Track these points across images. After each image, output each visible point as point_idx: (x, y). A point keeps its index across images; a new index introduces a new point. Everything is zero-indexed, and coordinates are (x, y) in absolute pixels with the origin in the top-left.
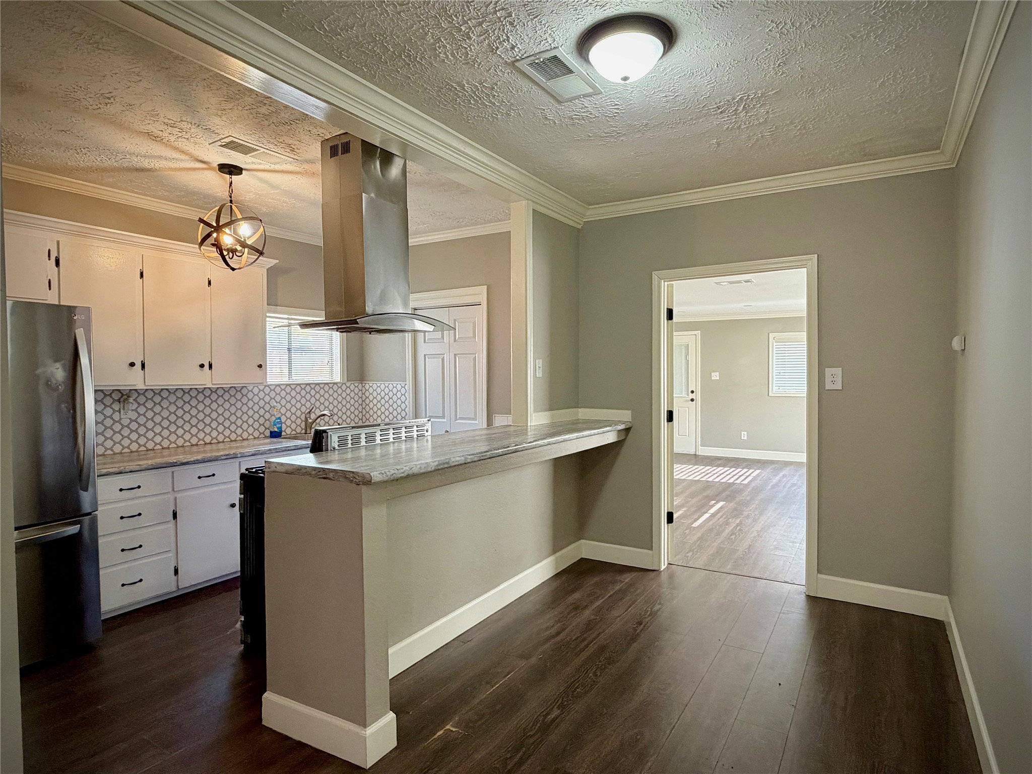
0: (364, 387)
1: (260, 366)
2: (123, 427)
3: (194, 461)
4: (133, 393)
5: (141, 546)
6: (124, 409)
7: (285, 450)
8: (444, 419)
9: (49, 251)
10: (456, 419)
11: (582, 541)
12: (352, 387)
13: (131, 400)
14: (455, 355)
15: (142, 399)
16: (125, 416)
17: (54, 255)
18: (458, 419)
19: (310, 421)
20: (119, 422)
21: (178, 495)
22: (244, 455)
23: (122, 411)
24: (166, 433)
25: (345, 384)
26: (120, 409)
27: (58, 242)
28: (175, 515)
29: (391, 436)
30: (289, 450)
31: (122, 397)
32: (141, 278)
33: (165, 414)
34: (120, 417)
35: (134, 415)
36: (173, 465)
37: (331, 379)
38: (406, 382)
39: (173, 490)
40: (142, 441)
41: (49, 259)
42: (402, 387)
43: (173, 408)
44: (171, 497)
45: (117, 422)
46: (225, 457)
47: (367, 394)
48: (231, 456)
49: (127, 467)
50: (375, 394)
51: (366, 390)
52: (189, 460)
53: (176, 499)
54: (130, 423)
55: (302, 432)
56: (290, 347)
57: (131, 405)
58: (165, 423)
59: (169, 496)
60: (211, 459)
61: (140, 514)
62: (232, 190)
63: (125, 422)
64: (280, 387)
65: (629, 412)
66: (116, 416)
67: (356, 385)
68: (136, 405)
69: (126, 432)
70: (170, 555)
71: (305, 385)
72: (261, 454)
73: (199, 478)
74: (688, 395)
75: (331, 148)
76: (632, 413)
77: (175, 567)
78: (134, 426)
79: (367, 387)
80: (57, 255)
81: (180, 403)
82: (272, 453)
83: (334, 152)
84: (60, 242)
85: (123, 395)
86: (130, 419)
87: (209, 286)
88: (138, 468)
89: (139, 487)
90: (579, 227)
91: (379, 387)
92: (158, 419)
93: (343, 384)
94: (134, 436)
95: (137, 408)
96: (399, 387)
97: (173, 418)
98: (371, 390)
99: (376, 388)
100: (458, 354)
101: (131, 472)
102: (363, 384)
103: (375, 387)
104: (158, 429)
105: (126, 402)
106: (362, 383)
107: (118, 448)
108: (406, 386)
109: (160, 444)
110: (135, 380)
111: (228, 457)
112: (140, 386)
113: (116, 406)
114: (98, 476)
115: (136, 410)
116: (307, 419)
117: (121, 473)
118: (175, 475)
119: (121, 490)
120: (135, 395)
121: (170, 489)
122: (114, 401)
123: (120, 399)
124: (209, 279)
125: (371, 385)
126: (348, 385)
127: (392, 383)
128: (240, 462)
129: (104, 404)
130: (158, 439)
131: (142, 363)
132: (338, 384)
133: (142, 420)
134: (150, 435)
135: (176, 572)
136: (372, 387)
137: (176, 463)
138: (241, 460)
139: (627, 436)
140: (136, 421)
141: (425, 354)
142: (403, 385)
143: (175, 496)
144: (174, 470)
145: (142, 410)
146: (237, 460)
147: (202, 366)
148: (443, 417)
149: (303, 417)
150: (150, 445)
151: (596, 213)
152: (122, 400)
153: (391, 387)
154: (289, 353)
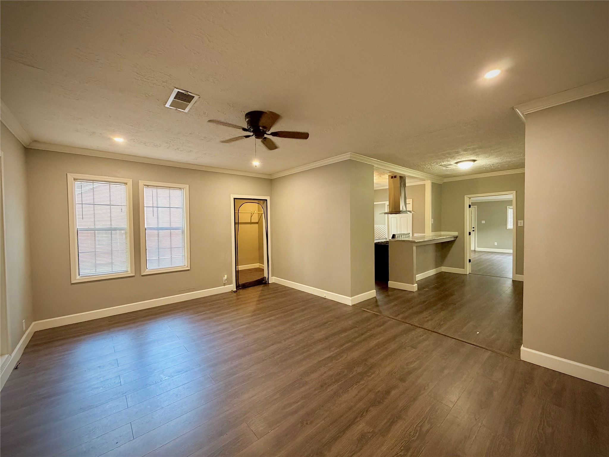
11: (442, 267)
14: (401, 218)
29: (404, 236)
74: (472, 229)
75: (391, 177)
83: (392, 177)
90: (442, 183)
139: (456, 238)
142: (384, 225)
151: (446, 180)
153: (380, 226)
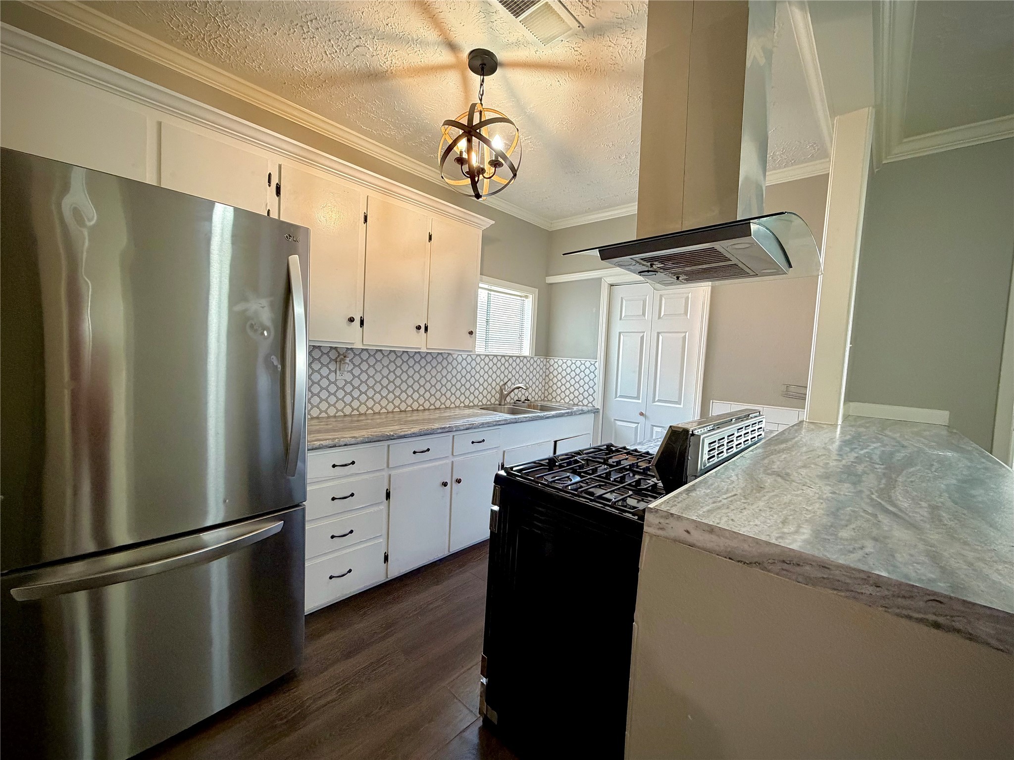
0: (548, 362)
1: (471, 333)
2: (338, 388)
3: (411, 434)
4: (349, 353)
5: (351, 532)
6: (340, 370)
7: (496, 425)
8: (639, 400)
9: (270, 175)
10: (654, 401)
12: (539, 362)
13: (347, 360)
14: (658, 333)
15: (357, 361)
16: (340, 378)
17: (275, 181)
18: (657, 401)
19: (506, 393)
20: (335, 383)
21: (393, 472)
22: (458, 429)
23: (338, 372)
24: (378, 397)
25: (533, 358)
26: (336, 369)
27: (280, 166)
28: (388, 495)
30: (499, 425)
31: (339, 356)
32: (364, 223)
33: (378, 377)
34: (336, 378)
35: (349, 377)
36: (390, 438)
37: (519, 353)
38: (597, 359)
39: (388, 466)
40: (356, 404)
41: (269, 186)
42: (591, 364)
43: (385, 372)
44: (385, 474)
45: (333, 383)
46: (440, 431)
47: (551, 369)
48: (447, 430)
49: (342, 439)
50: (560, 370)
51: (550, 366)
52: (406, 433)
53: (390, 476)
54: (345, 385)
55: (495, 403)
56: (488, 318)
57: (347, 366)
58: (378, 387)
59: (383, 473)
60: (428, 432)
61: (352, 495)
62: (483, 90)
63: (341, 384)
64: (480, 357)
65: (947, 413)
66: (332, 377)
67: (541, 359)
68: (351, 366)
69: (340, 394)
70: (382, 541)
71: (501, 357)
72: (475, 428)
73: (415, 452)
76: (950, 414)
77: (385, 553)
78: (348, 388)
79: (552, 362)
80: (278, 182)
81: (392, 367)
82: (484, 427)
84: (282, 166)
85: (339, 355)
86: (345, 380)
87: (429, 242)
88: (353, 441)
89: (353, 463)
91: (566, 363)
92: (371, 382)
93: (531, 358)
94: (348, 399)
95: (352, 369)
96: (588, 364)
97: (385, 382)
98: (556, 366)
99: (561, 364)
100: (662, 332)
101: (345, 445)
102: (548, 360)
103: (560, 362)
104: (371, 393)
105: (342, 362)
106: (546, 359)
107: (332, 411)
108: (597, 363)
109: (372, 409)
110: (352, 337)
111: (444, 431)
112: (358, 345)
113: (332, 366)
114: (308, 450)
115: (351, 372)
116: (502, 391)
117: (334, 446)
118: (390, 448)
119: (334, 466)
120: (351, 355)
121: (385, 465)
122: (331, 360)
123: (337, 358)
124: (429, 233)
125: (556, 360)
126: (535, 359)
127: (580, 359)
128: (454, 436)
129: (321, 363)
130: (370, 403)
131: (361, 319)
132: (528, 358)
133: (356, 382)
134: (363, 398)
135: (386, 558)
136: (557, 362)
137: (393, 436)
138: (454, 434)
140: (350, 383)
141: (621, 331)
142: (593, 363)
143: (390, 473)
144: (389, 443)
145: (357, 372)
146: (451, 434)
147: (419, 328)
148: (638, 398)
149: (498, 388)
150: (363, 409)
152: (338, 360)
153: (578, 363)
154: (487, 324)
